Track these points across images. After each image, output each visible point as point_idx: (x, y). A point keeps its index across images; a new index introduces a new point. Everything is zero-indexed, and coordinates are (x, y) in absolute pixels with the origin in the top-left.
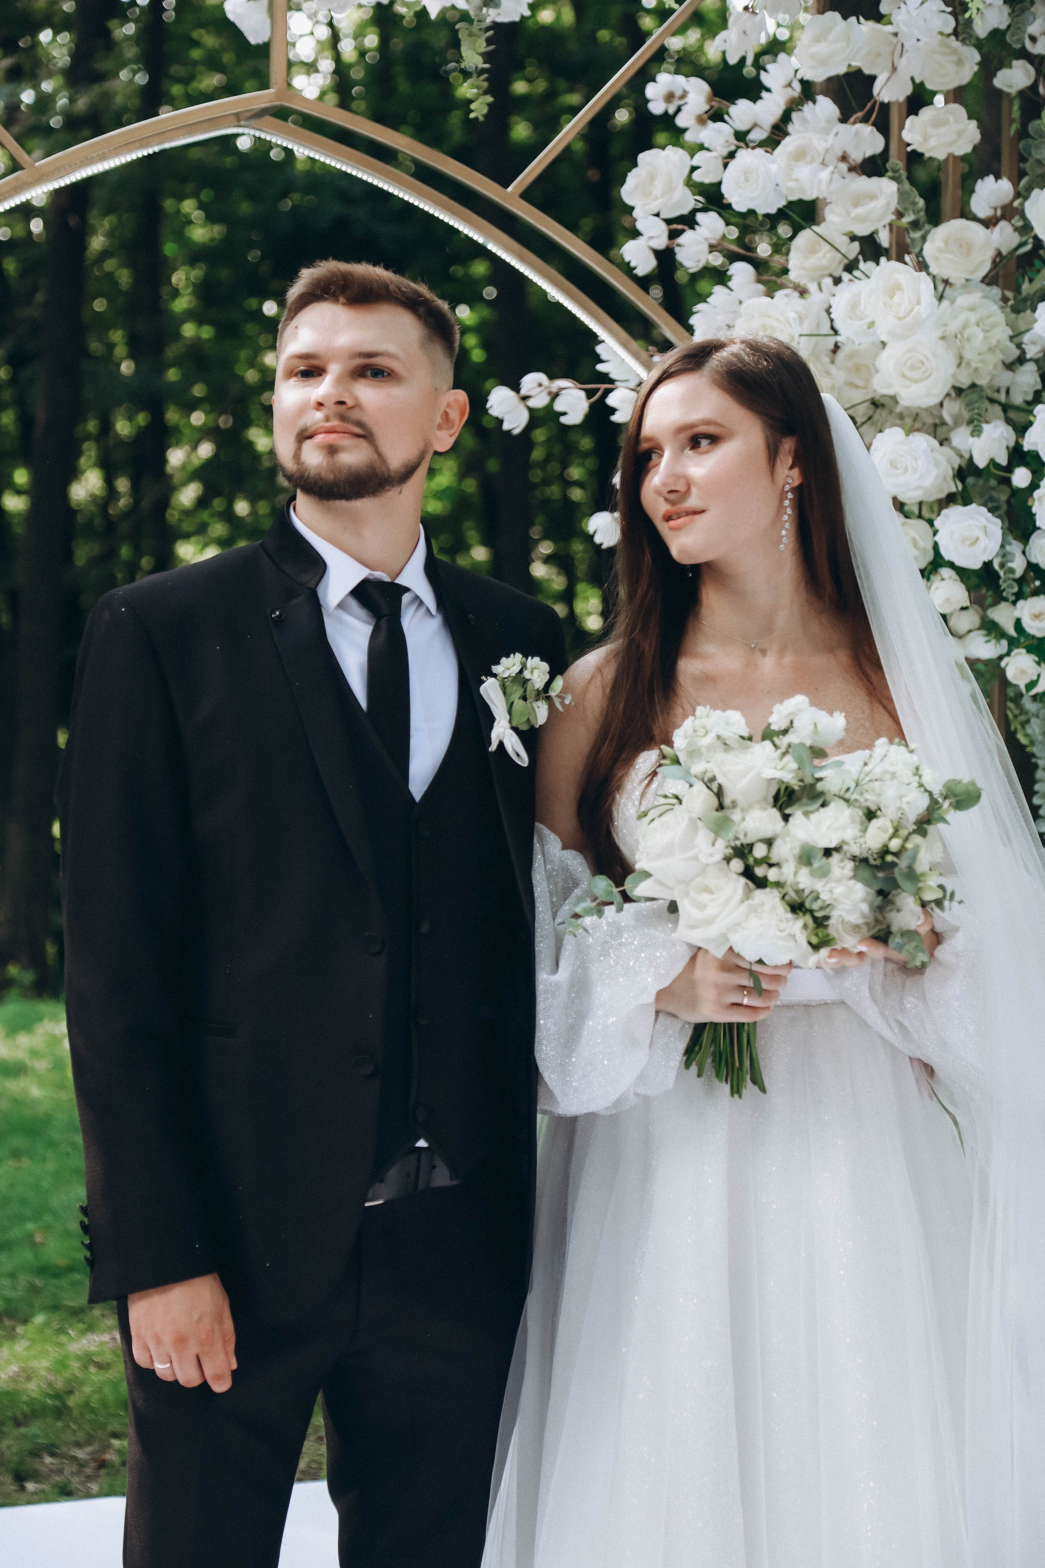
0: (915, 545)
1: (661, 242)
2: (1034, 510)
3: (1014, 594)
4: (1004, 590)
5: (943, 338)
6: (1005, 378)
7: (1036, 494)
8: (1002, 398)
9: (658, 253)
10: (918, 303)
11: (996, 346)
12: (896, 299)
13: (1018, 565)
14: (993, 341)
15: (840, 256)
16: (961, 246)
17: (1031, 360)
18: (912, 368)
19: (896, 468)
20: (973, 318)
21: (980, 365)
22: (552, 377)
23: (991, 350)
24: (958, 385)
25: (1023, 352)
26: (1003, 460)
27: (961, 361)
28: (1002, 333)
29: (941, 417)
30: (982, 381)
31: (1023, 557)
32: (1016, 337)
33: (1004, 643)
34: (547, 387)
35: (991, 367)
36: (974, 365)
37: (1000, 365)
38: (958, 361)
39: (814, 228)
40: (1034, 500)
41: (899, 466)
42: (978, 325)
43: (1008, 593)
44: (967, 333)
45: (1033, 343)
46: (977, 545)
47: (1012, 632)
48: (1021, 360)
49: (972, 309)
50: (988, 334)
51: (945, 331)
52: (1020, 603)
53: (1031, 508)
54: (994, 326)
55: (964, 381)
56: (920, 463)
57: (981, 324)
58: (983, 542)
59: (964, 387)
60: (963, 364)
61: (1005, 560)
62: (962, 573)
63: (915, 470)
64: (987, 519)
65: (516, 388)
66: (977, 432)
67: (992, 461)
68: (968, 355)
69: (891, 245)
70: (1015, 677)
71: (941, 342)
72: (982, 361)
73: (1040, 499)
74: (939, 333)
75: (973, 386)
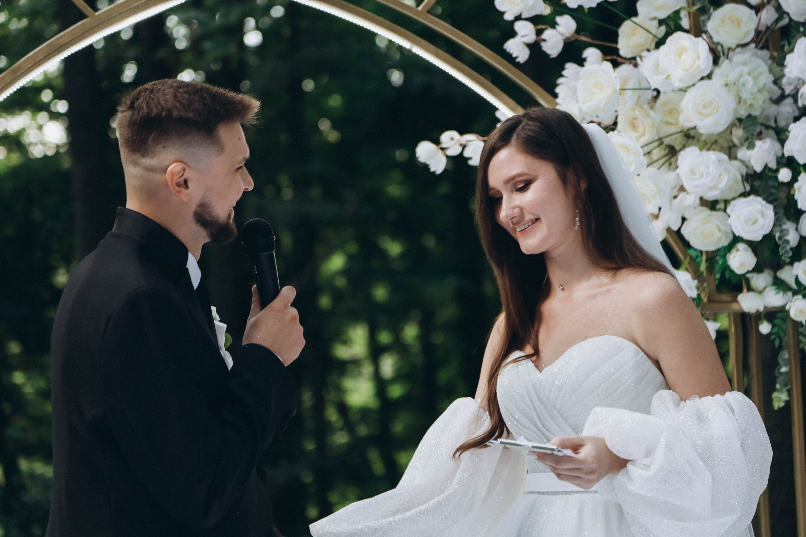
0: (720, 230)
1: (531, 38)
2: (796, 197)
3: (789, 258)
4: (782, 255)
5: (726, 85)
6: (773, 109)
7: (796, 185)
8: (773, 124)
9: (529, 46)
10: (699, 58)
11: (763, 88)
12: (683, 57)
13: (793, 238)
14: (761, 84)
15: (652, 36)
16: (733, 22)
17: (788, 95)
18: (705, 106)
19: (695, 174)
20: (745, 69)
21: (753, 102)
22: (462, 133)
23: (759, 91)
24: (739, 116)
25: (783, 90)
26: (773, 165)
27: (740, 100)
28: (767, 79)
29: (732, 141)
30: (756, 113)
31: (796, 232)
32: (776, 82)
33: (790, 294)
34: (458, 141)
35: (760, 103)
36: (749, 102)
37: (768, 101)
38: (738, 100)
39: (634, 19)
40: (795, 190)
41: (697, 172)
42: (749, 74)
43: (785, 257)
44: (742, 80)
45: (790, 84)
46: (757, 223)
47: (794, 286)
48: (782, 97)
49: (745, 64)
50: (757, 81)
51: (727, 80)
52: (796, 264)
53: (793, 195)
54: (760, 74)
55: (743, 113)
56: (711, 169)
57: (751, 73)
58: (761, 221)
59: (743, 117)
60: (742, 103)
61: (782, 235)
62: (751, 244)
63: (709, 174)
64: (762, 205)
65: (437, 142)
66: (751, 146)
67: (766, 166)
68: (744, 95)
69: (690, 27)
70: (795, 315)
71: (725, 88)
72: (754, 99)
73: (799, 189)
74: (723, 82)
75: (749, 116)
